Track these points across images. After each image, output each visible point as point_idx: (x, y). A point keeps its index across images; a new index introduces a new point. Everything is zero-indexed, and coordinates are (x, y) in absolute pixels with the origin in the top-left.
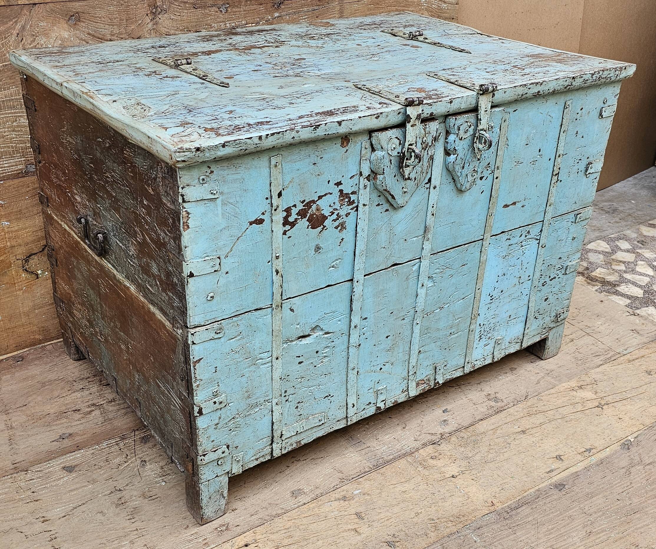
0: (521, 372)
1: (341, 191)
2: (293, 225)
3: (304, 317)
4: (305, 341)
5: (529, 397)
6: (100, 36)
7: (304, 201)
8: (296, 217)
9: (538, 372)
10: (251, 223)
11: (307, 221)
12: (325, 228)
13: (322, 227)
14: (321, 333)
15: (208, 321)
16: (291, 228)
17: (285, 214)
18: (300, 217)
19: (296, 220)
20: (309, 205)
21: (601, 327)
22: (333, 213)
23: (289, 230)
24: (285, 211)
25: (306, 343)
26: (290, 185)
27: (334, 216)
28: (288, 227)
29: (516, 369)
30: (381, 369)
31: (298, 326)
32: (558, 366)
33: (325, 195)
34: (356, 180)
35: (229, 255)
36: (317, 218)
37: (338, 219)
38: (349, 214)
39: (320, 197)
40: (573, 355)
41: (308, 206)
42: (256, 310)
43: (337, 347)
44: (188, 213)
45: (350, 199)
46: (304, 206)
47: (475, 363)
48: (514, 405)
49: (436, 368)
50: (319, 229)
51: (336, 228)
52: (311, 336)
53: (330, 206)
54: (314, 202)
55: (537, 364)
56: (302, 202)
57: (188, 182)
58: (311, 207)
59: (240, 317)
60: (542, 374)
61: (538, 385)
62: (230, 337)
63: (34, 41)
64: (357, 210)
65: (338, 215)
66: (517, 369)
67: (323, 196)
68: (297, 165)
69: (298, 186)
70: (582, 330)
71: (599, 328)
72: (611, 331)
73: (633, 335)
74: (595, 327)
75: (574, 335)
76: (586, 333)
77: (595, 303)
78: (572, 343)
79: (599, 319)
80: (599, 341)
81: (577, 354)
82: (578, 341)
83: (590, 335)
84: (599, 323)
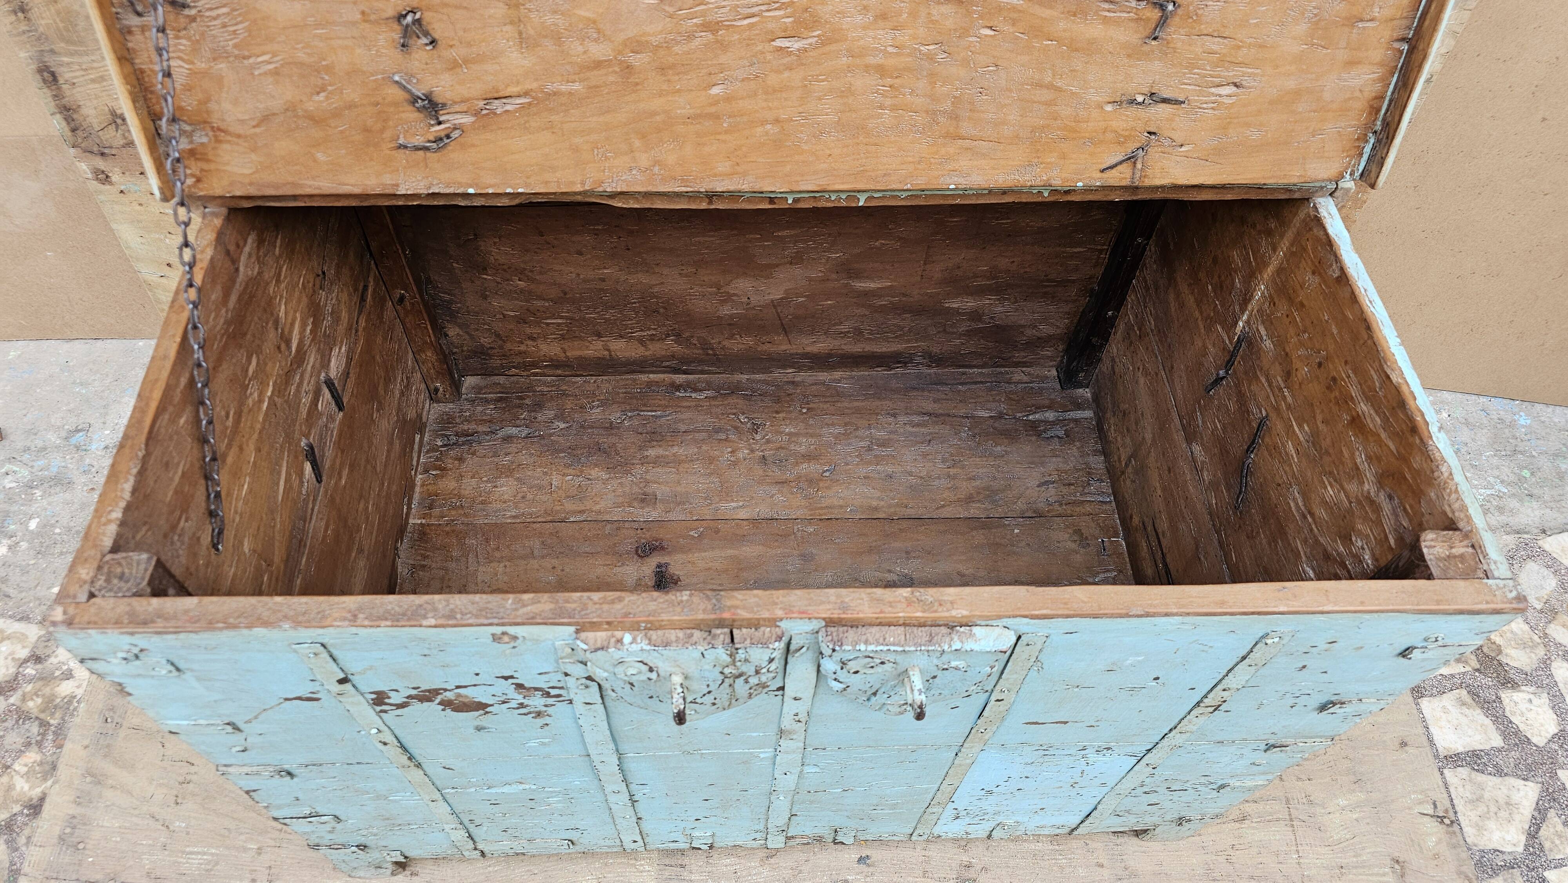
11: (438, 705)
21: (1336, 817)
37: (524, 708)
56: (414, 689)
65: (521, 704)
70: (1288, 801)
71: (1331, 816)
72: (1348, 836)
73: (1384, 875)
74: (1324, 808)
75: (1260, 807)
76: (1290, 815)
77: (1385, 741)
78: (1237, 825)
79: (1354, 791)
80: (1298, 851)
81: (1222, 859)
82: (1253, 828)
83: (1292, 826)
84: (1342, 802)
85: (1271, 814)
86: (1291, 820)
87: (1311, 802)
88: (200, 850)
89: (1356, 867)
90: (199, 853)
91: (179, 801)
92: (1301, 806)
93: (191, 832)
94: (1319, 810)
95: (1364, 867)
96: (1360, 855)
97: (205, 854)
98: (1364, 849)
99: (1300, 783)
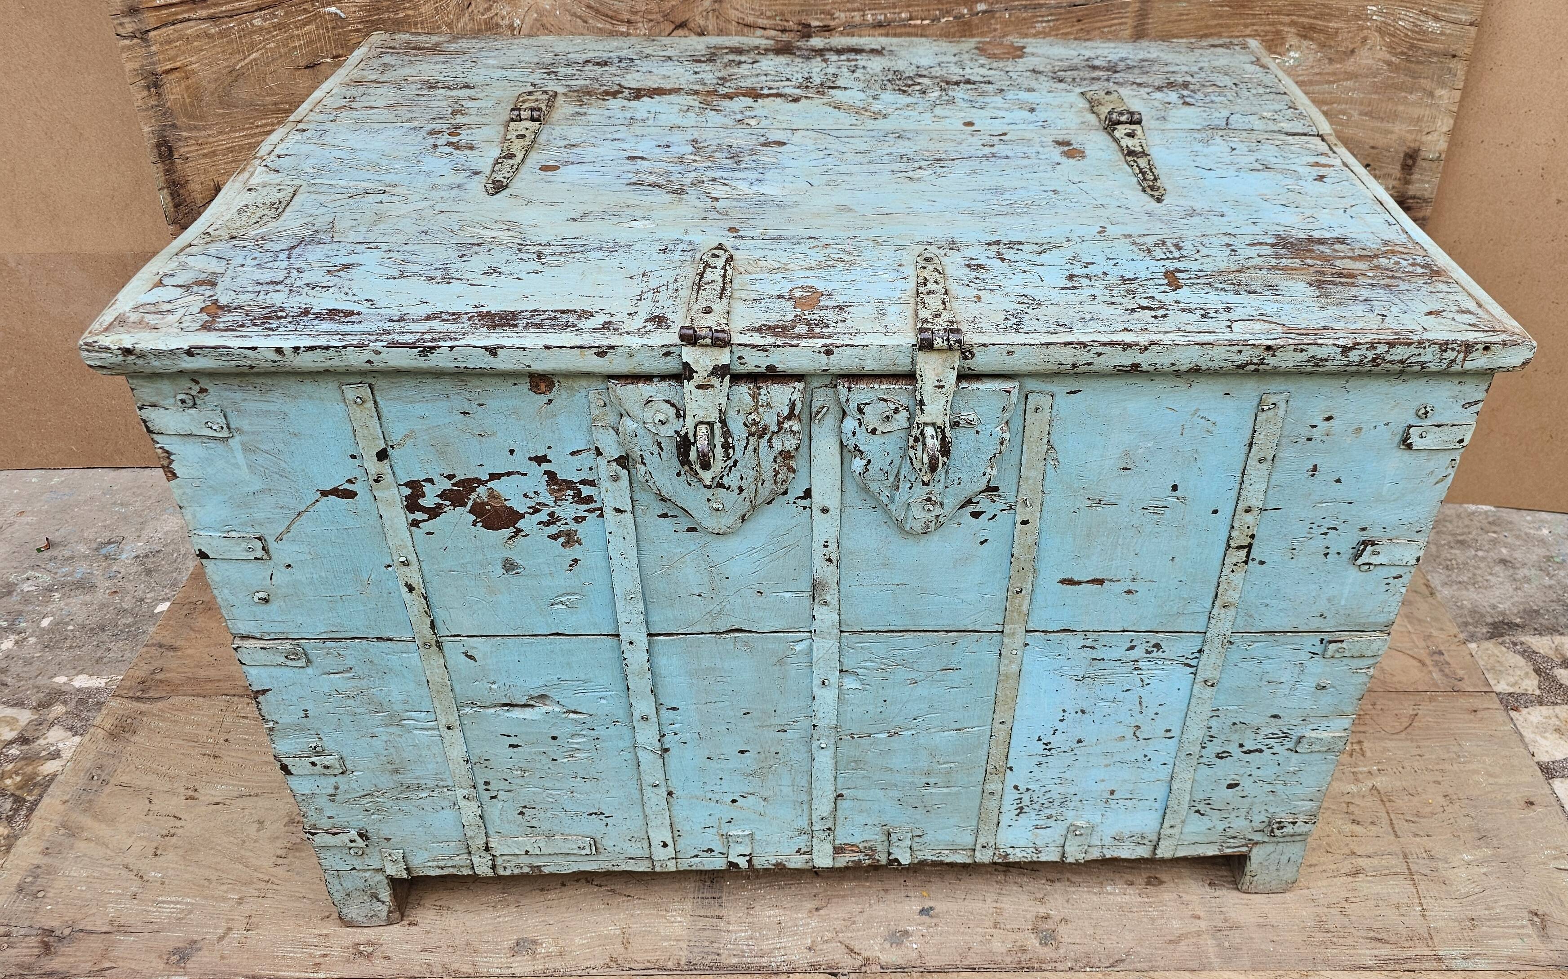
0: (1166, 896)
1: (551, 476)
2: (434, 513)
3: (504, 674)
4: (517, 713)
5: (1121, 967)
6: (610, 13)
7: (454, 476)
8: (439, 500)
9: (1202, 914)
10: (324, 493)
11: (470, 512)
12: (523, 533)
13: (512, 529)
14: (557, 709)
15: (269, 634)
16: (429, 519)
17: (407, 491)
18: (448, 503)
19: (439, 506)
20: (470, 485)
21: (1462, 873)
22: (536, 511)
23: (424, 521)
24: (407, 484)
25: (521, 716)
26: (409, 443)
27: (543, 516)
28: (419, 516)
29: (1161, 882)
30: (734, 801)
31: (494, 686)
32: (1261, 920)
33: (509, 474)
34: (588, 459)
35: (284, 537)
36: (496, 511)
37: (554, 523)
38: (584, 519)
39: (494, 477)
40: (1321, 910)
41: (464, 487)
42: (379, 639)
43: (604, 741)
44: (167, 452)
45: (581, 493)
46: (453, 485)
47: (1010, 851)
48: (1071, 969)
49: (889, 835)
50: (508, 532)
51: (554, 537)
52: (536, 709)
53: (525, 496)
54: (480, 482)
55: (1218, 893)
56: (450, 477)
57: (154, 400)
58: (474, 490)
59: (343, 643)
60: (1203, 924)
61: (1172, 946)
62: (327, 670)
63: (489, 9)
64: (601, 515)
65: (552, 515)
66: (1162, 887)
67: (503, 475)
68: (420, 409)
69: (430, 448)
70: (1405, 856)
71: (1455, 870)
72: (1477, 890)
73: (1523, 927)
74: (1446, 862)
75: (1375, 861)
76: (1409, 869)
77: (1508, 801)
78: (1350, 879)
79: (1479, 847)
80: (1421, 904)
81: (1335, 911)
82: (1369, 882)
83: (1413, 880)
84: (1467, 857)
85: (1387, 868)
86: (1411, 874)
87: (1432, 857)
88: (174, 899)
89: (1489, 920)
90: (172, 902)
91: (159, 852)
92: (1421, 861)
93: (167, 881)
94: (1441, 865)
95: (1499, 919)
96: (1493, 908)
97: (178, 903)
98: (1496, 902)
99: (1418, 839)
